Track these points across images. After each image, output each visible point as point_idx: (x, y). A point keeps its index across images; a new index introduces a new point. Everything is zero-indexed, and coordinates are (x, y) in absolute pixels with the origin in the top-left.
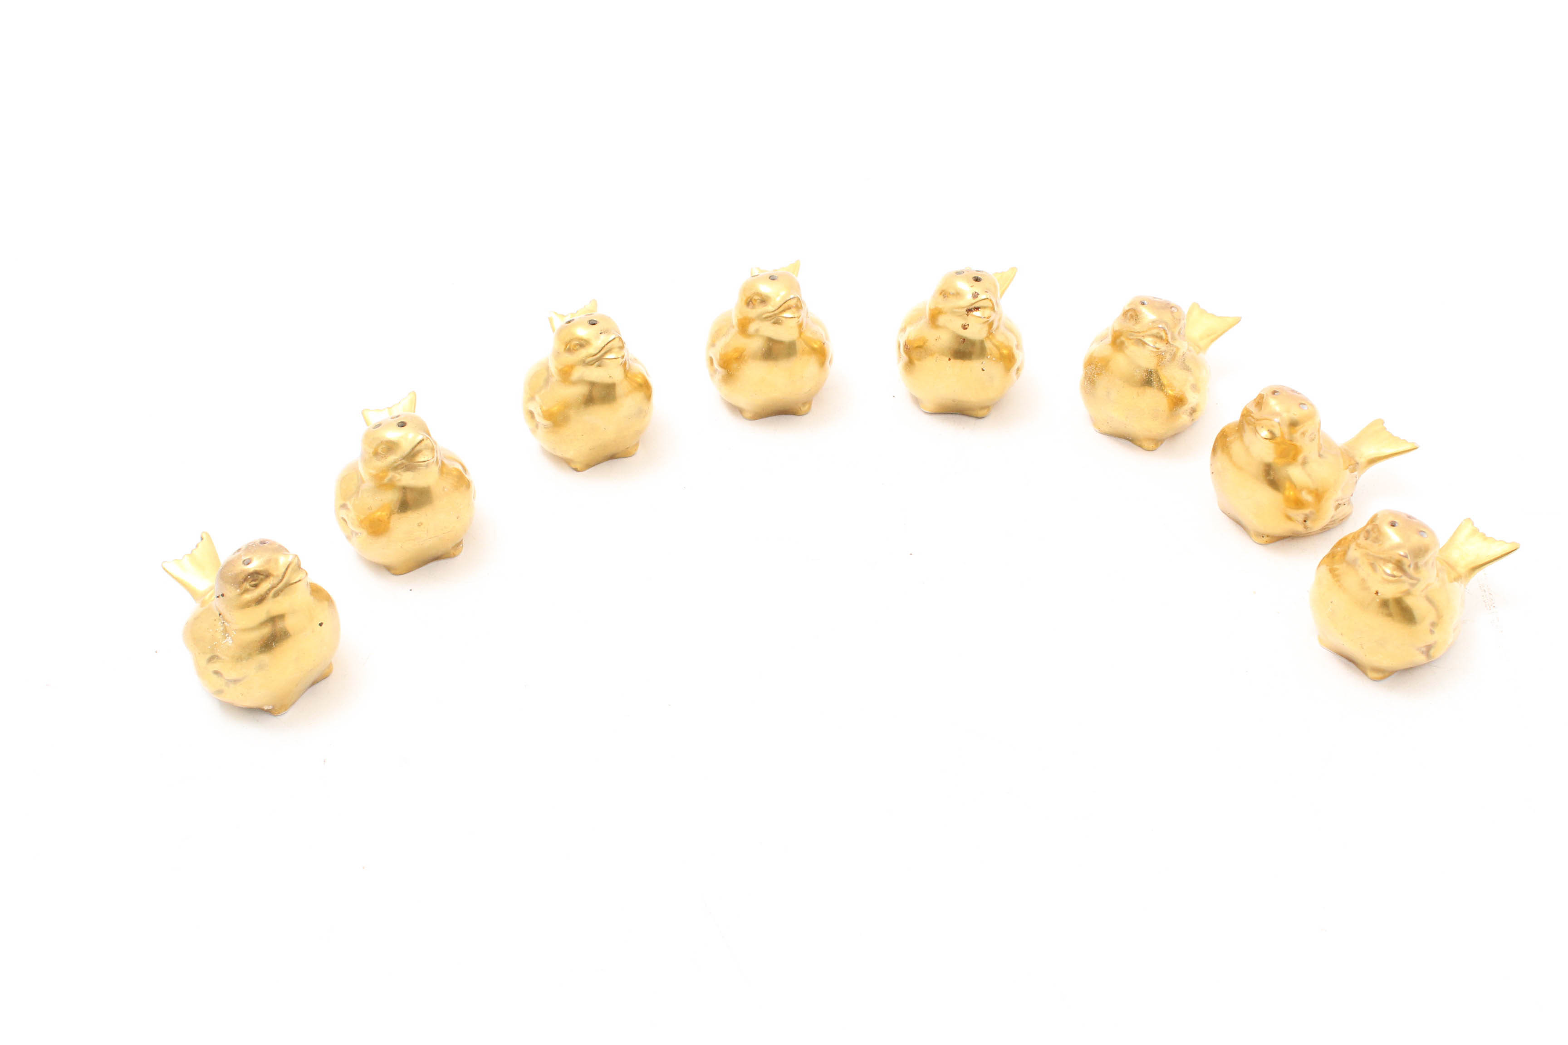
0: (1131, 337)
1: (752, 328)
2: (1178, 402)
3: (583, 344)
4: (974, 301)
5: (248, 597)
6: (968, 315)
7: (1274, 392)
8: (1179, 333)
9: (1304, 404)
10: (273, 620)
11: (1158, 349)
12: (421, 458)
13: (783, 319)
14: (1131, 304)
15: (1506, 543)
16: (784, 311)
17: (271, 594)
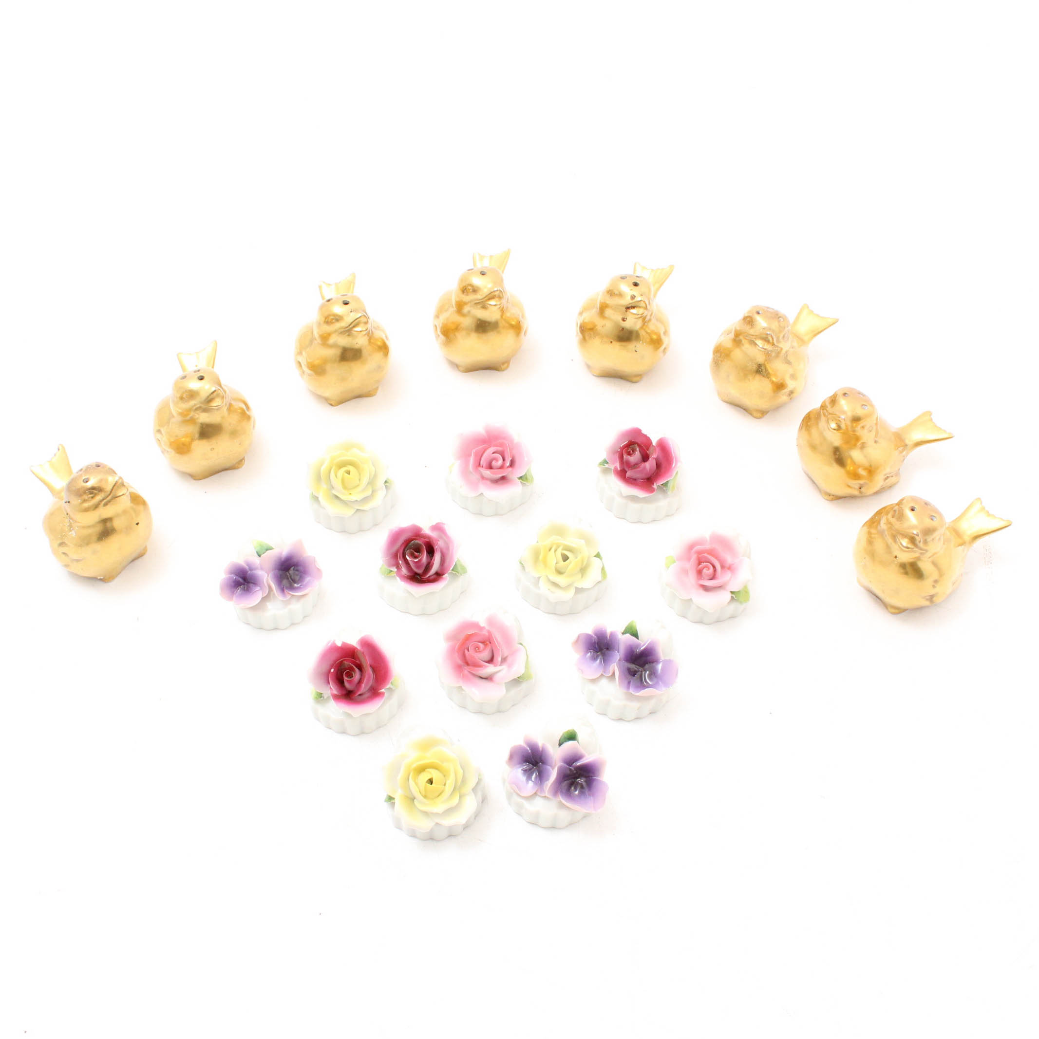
0: (747, 338)
1: (466, 309)
2: (780, 387)
3: (338, 318)
4: (631, 302)
5: (86, 505)
6: (626, 311)
7: (845, 394)
8: (784, 337)
9: (866, 405)
10: (105, 521)
11: (765, 349)
12: (214, 404)
13: (488, 306)
14: (749, 312)
15: (1002, 520)
16: (489, 299)
17: (103, 503)
